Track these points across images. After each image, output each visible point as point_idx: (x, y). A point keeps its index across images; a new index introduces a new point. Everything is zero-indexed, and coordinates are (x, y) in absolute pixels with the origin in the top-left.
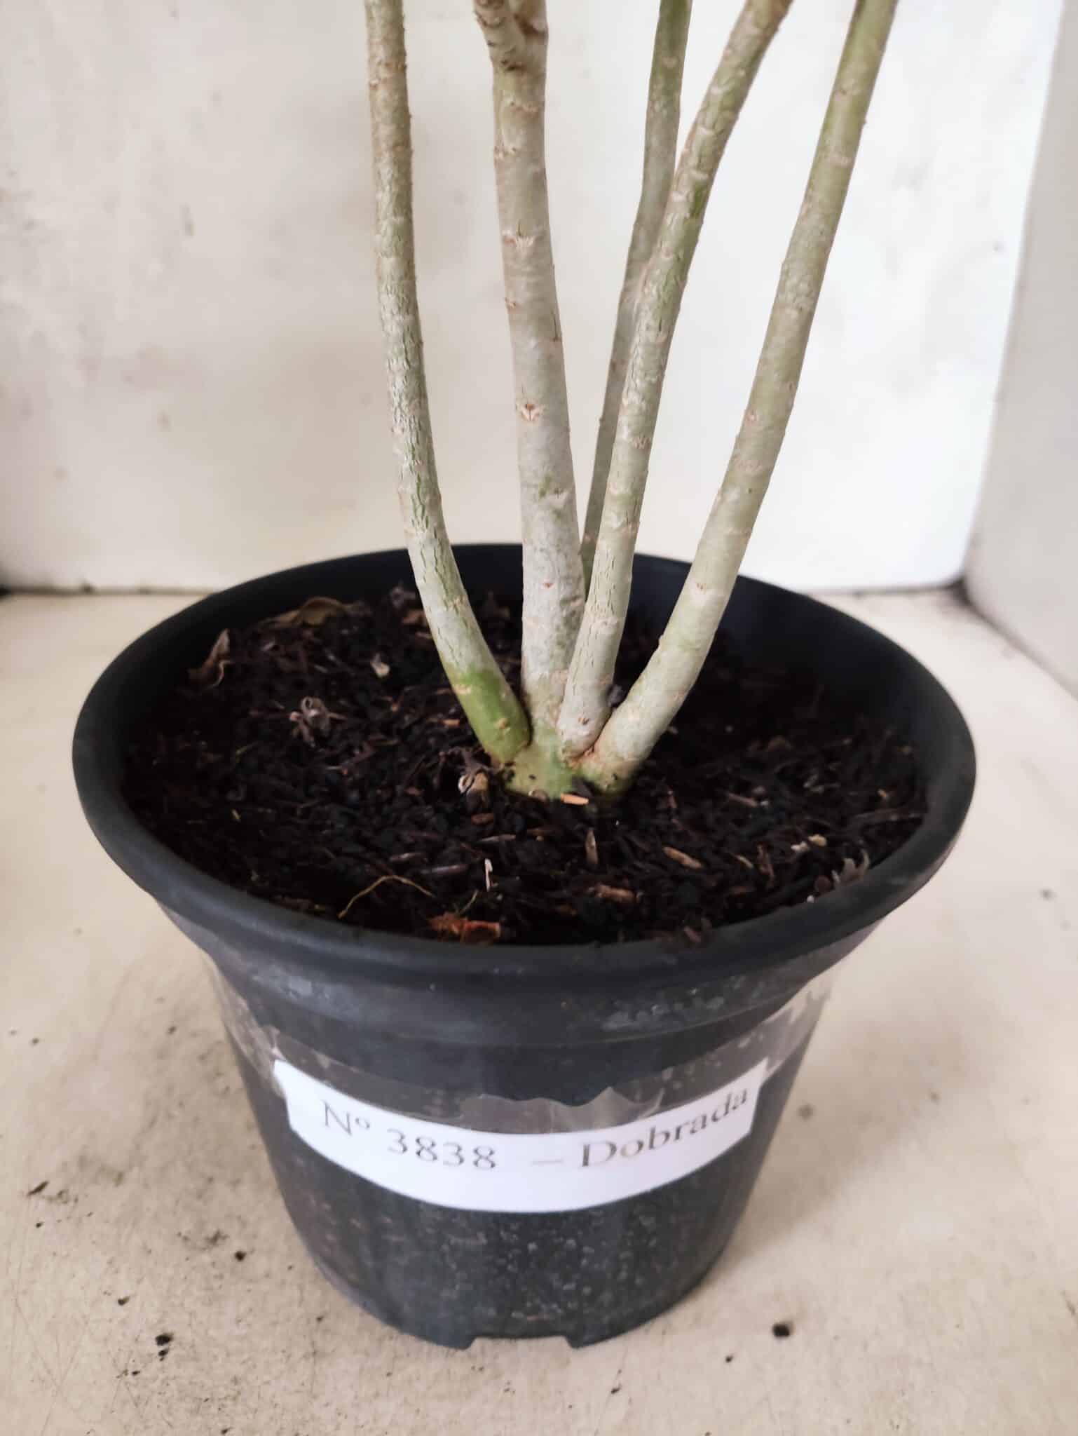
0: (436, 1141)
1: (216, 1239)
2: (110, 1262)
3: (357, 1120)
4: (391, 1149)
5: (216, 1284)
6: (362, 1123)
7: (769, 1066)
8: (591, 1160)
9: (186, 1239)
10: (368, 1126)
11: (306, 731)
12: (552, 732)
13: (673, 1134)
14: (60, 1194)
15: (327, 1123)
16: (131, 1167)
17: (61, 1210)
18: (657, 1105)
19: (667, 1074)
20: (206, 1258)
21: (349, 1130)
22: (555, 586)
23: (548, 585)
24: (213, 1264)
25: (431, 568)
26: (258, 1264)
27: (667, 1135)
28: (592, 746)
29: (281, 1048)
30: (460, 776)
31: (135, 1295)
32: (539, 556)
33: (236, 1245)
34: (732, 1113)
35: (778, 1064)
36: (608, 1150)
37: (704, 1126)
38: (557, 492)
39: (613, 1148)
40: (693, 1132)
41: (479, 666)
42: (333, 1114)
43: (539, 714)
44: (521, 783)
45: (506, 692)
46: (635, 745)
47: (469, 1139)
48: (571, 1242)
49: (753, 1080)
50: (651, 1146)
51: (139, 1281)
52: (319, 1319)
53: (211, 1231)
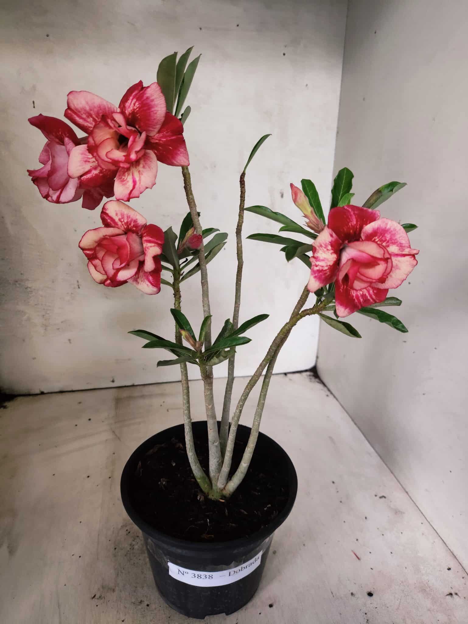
0: (202, 575)
1: (141, 602)
2: (117, 612)
3: (185, 572)
4: (192, 577)
5: (144, 613)
6: (187, 573)
7: (263, 551)
8: (231, 575)
9: (134, 603)
10: (188, 573)
11: (163, 486)
12: (216, 486)
13: (245, 567)
14: (100, 597)
15: (179, 574)
16: (116, 587)
17: (102, 601)
18: (242, 563)
19: (244, 557)
20: (140, 607)
21: (183, 575)
22: (216, 459)
23: (215, 459)
24: (142, 608)
25: (193, 460)
26: (153, 606)
27: (244, 568)
28: (224, 488)
29: (169, 560)
30: (198, 496)
31: (125, 619)
32: (213, 454)
33: (146, 603)
34: (256, 562)
35: (265, 550)
36: (234, 572)
37: (251, 565)
38: (216, 443)
39: (235, 572)
40: (249, 566)
41: (202, 476)
42: (180, 572)
43: (213, 482)
44: (210, 497)
45: (207, 480)
46: (233, 489)
47: (208, 574)
48: (227, 591)
49: (260, 555)
50: (242, 570)
51: (125, 615)
52: (169, 617)
53: (139, 600)
